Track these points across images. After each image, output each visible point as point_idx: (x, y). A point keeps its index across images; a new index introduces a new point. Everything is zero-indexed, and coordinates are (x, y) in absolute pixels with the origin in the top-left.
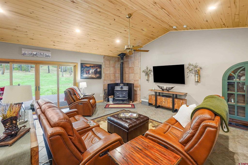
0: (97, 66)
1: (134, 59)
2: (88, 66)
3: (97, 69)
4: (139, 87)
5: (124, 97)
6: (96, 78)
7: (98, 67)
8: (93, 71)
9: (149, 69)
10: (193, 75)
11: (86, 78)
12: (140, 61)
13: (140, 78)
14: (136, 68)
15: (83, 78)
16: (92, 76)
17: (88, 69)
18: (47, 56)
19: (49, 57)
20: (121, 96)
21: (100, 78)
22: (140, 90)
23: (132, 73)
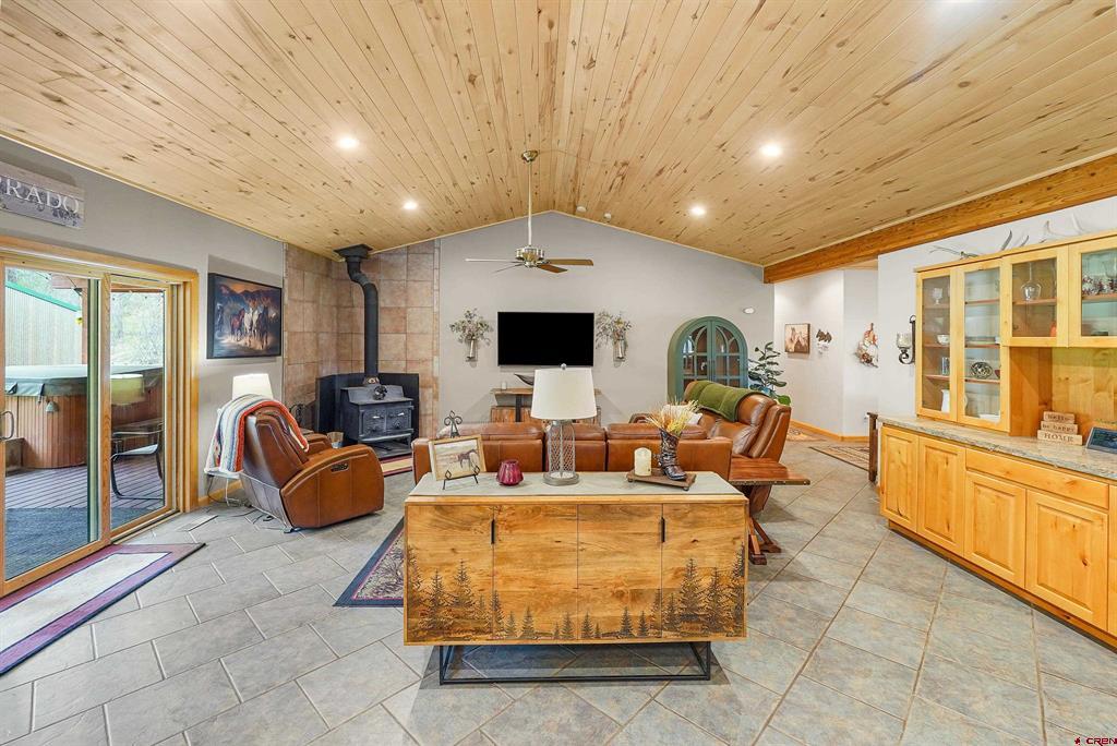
0: (267, 294)
1: (404, 277)
2: (239, 289)
3: (266, 310)
4: (430, 387)
5: (397, 429)
6: (265, 353)
7: (269, 300)
8: (256, 318)
9: (475, 320)
10: (611, 341)
11: (232, 351)
12: (436, 287)
13: (436, 353)
14: (413, 314)
15: (222, 352)
16: (253, 346)
17: (240, 306)
18: (60, 213)
19: (71, 221)
20: (384, 426)
21: (274, 351)
22: (436, 397)
23: (397, 332)
